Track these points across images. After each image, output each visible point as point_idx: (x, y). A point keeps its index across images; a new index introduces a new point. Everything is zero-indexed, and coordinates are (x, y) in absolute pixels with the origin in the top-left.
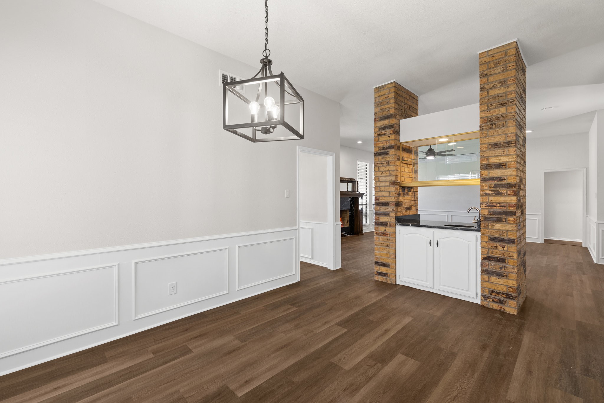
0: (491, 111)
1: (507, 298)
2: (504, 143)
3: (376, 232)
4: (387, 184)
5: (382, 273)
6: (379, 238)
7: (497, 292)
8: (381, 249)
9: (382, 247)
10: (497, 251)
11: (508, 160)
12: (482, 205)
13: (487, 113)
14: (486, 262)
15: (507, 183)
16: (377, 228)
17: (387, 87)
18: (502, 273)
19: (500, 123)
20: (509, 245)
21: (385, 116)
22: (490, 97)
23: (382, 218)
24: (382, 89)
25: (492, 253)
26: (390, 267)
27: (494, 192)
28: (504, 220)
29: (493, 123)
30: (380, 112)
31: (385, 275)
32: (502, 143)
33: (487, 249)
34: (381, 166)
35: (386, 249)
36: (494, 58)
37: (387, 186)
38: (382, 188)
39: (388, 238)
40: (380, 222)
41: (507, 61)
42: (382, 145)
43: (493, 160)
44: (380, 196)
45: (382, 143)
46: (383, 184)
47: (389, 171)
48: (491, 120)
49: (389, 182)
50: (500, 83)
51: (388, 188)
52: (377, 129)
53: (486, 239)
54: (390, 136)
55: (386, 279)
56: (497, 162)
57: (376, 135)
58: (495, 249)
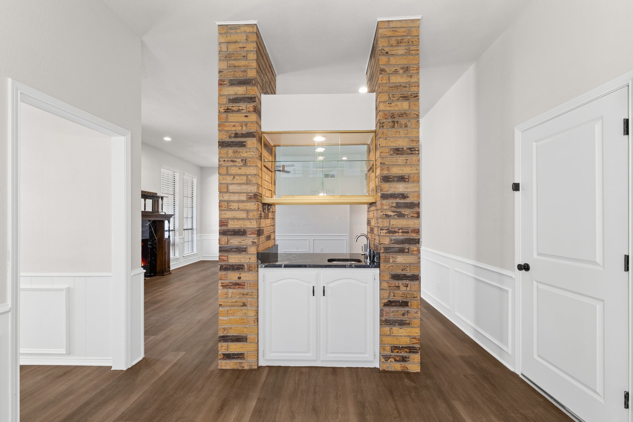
0: (393, 104)
1: (410, 352)
2: (407, 149)
3: (222, 283)
4: (243, 197)
5: (234, 354)
6: (227, 294)
7: (399, 347)
8: (231, 312)
9: (233, 308)
10: (399, 292)
11: (411, 172)
12: (382, 231)
13: (388, 105)
14: (386, 309)
15: (410, 201)
16: (225, 275)
17: (243, 29)
18: (405, 320)
19: (403, 121)
20: (412, 283)
21: (238, 80)
22: (392, 85)
23: (233, 256)
24: (233, 31)
25: (394, 296)
26: (249, 341)
27: (395, 214)
28: (407, 251)
29: (395, 120)
30: (230, 71)
31: (240, 356)
32: (405, 149)
33: (388, 291)
34: (231, 166)
35: (241, 310)
36: (397, 34)
37: (243, 201)
38: (233, 204)
39: (245, 291)
40: (230, 265)
41: (410, 43)
42: (233, 129)
43: (396, 171)
44: (229, 219)
45: (234, 126)
46: (235, 197)
47: (247, 175)
48: (393, 116)
49: (245, 194)
50: (402, 68)
51: (245, 204)
52: (225, 101)
53: (387, 277)
54: (247, 115)
55: (240, 363)
56: (398, 174)
57: (222, 110)
58: (397, 290)
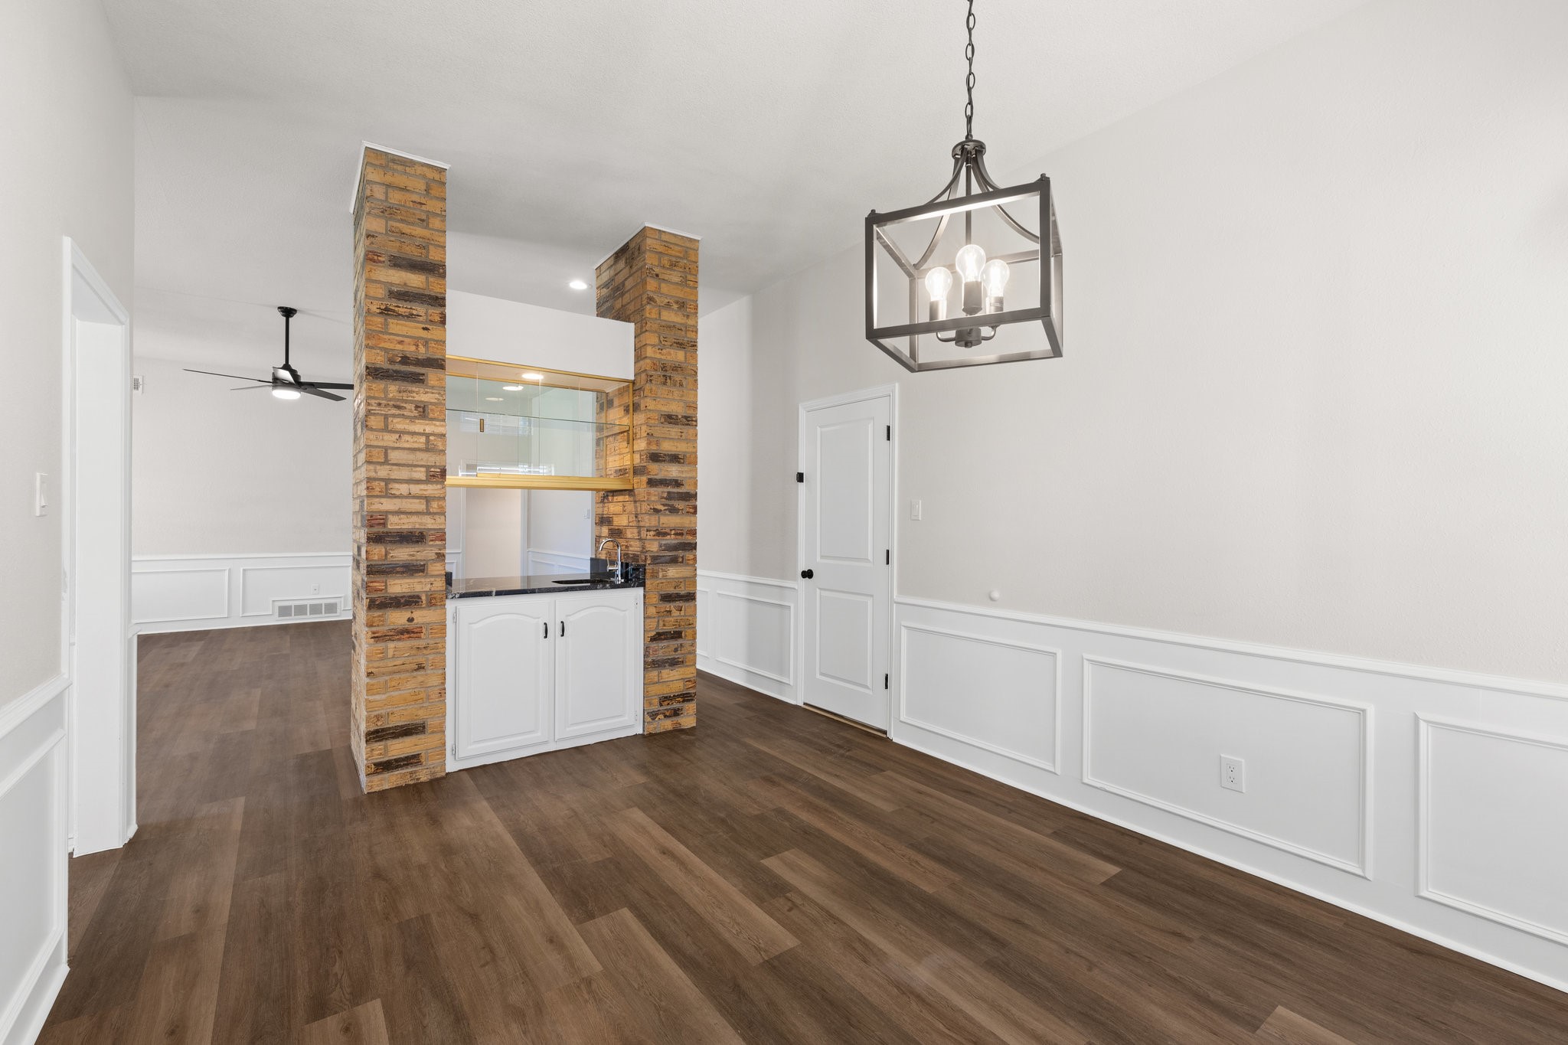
0: (664, 351)
1: (683, 701)
2: (683, 417)
3: (374, 633)
4: (421, 474)
5: (396, 760)
6: (384, 652)
7: (670, 697)
8: (393, 683)
9: (397, 676)
10: (671, 619)
11: (687, 450)
12: (648, 533)
13: (658, 351)
14: (654, 645)
15: (685, 491)
16: (379, 616)
17: (419, 170)
18: (678, 658)
19: (677, 377)
20: (687, 604)
21: (410, 260)
22: (663, 323)
23: (397, 581)
24: (399, 168)
25: (664, 625)
26: (429, 730)
27: (666, 508)
28: (680, 560)
29: (668, 374)
30: (392, 239)
31: (412, 760)
32: (680, 417)
33: (656, 620)
34: (394, 416)
35: (415, 677)
36: (670, 252)
37: (418, 482)
38: (397, 486)
39: (421, 643)
40: (391, 598)
41: (687, 269)
42: (399, 347)
43: (667, 447)
44: (387, 512)
45: (401, 342)
46: (404, 474)
47: (427, 436)
48: (664, 368)
49: (423, 469)
50: (677, 302)
51: (422, 487)
52: (381, 292)
53: (654, 599)
54: (428, 327)
55: (411, 773)
56: (671, 451)
57: (374, 308)
58: (668, 616)
